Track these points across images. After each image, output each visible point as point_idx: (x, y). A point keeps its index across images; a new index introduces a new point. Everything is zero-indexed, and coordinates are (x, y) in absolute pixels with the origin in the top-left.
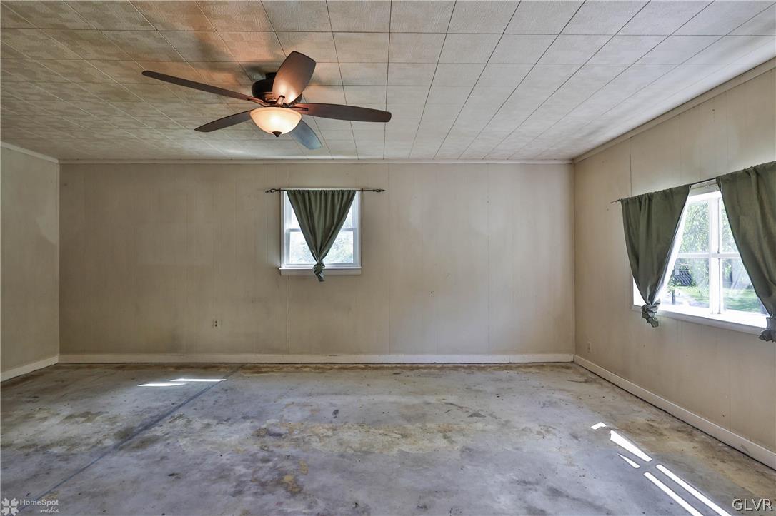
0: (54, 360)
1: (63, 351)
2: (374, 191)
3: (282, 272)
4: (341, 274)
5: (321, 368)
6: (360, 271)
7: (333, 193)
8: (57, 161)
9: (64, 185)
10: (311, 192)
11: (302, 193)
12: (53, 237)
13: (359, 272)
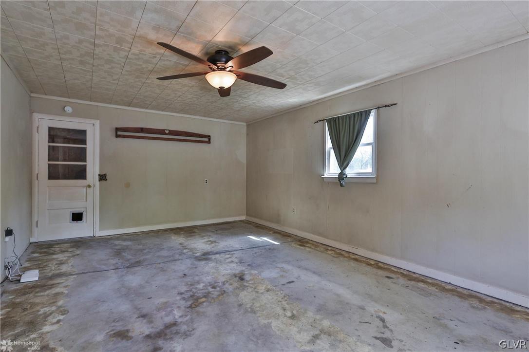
0: (244, 218)
1: (247, 215)
2: (386, 106)
3: (324, 179)
4: (361, 182)
5: (339, 254)
6: (376, 179)
7: (354, 114)
8: (245, 124)
9: (247, 134)
10: (340, 118)
11: (334, 119)
12: (244, 160)
13: (375, 181)
